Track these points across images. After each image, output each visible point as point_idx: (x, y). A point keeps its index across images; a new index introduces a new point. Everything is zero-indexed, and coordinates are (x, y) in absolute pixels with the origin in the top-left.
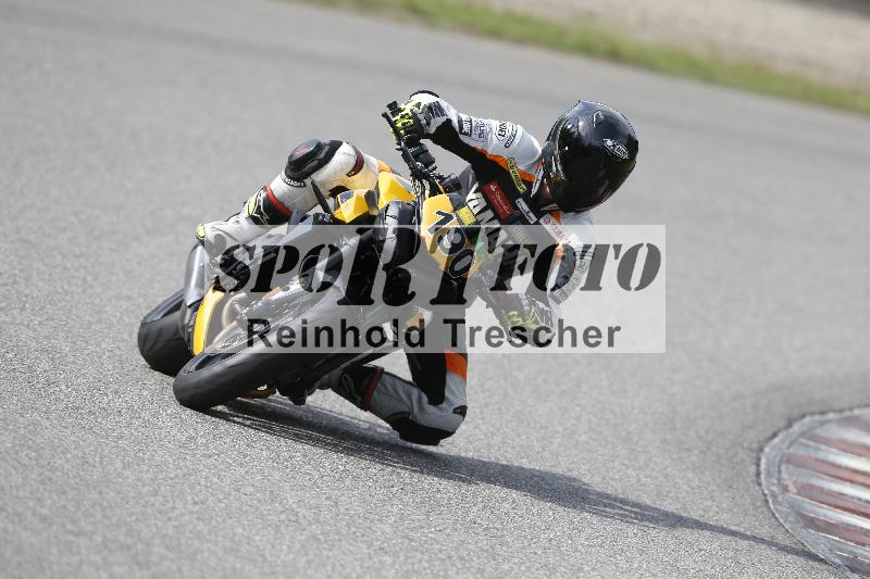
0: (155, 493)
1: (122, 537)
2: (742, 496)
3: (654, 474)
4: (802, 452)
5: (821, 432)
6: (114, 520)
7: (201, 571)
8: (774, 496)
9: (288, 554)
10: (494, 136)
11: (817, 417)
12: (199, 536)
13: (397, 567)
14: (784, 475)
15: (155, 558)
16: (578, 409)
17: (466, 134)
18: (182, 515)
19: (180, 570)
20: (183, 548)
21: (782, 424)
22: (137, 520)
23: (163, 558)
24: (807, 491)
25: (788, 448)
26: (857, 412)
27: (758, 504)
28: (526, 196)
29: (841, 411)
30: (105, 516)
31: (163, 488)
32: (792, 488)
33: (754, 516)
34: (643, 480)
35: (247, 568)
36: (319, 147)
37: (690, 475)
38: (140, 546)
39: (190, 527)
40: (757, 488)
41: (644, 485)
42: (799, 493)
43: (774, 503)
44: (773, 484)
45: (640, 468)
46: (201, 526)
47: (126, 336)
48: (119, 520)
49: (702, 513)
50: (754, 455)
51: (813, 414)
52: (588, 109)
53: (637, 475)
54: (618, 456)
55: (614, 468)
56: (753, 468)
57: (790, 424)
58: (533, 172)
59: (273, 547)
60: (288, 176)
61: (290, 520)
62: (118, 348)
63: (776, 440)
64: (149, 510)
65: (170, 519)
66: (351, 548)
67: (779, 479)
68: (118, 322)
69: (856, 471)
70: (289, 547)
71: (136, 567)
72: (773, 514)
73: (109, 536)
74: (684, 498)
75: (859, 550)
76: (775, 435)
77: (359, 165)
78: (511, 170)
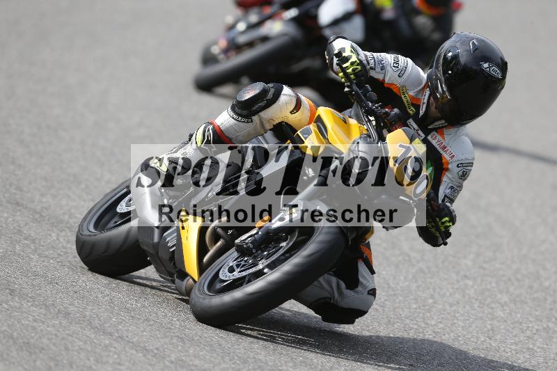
10: (390, 68)
17: (371, 68)
28: (413, 115)
36: (266, 89)
58: (420, 96)
60: (236, 113)
77: (299, 104)
78: (403, 96)
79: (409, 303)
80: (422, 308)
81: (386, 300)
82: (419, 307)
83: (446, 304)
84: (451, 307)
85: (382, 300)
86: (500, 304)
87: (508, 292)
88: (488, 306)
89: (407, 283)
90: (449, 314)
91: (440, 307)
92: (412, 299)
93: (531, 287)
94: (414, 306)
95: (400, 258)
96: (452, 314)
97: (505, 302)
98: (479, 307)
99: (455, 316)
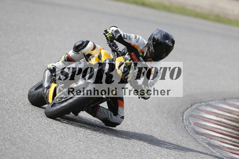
0: (18, 125)
1: (8, 137)
2: (178, 126)
3: (155, 120)
4: (195, 114)
5: (201, 108)
6: (6, 132)
7: (30, 146)
8: (187, 126)
9: (54, 142)
10: (133, 39)
11: (199, 104)
12: (29, 137)
13: (84, 145)
14: (190, 120)
15: (17, 143)
16: (133, 102)
17: (125, 39)
18: (25, 131)
19: (24, 146)
20: (25, 140)
21: (190, 106)
22: (13, 132)
23: (20, 143)
24: (197, 124)
25: (191, 112)
26: (210, 103)
27: (183, 128)
28: (142, 56)
29: (205, 102)
30: (4, 131)
31: (19, 123)
32: (192, 124)
33: (182, 131)
34: (151, 121)
35: (43, 146)
36: (83, 42)
37: (164, 120)
38: (13, 140)
39: (27, 134)
40: (183, 123)
41: (152, 123)
42: (194, 125)
43: (188, 127)
44: (187, 122)
45: (151, 118)
46: (30, 134)
47: (9, 82)
48: (8, 132)
49: (168, 130)
50: (182, 114)
51: (198, 103)
52: (160, 31)
53: (150, 120)
54: (145, 115)
55: (143, 118)
56: (181, 118)
57: (191, 106)
58: (144, 49)
59: (50, 139)
60: (74, 51)
61: (54, 132)
62: (7, 85)
63: (188, 110)
64: (16, 130)
65: (21, 132)
66: (71, 140)
67: (189, 121)
68: (7, 78)
69: (210, 119)
70: (54, 140)
71: (12, 145)
72: (187, 131)
73: (5, 137)
74: (163, 126)
75: (211, 141)
76: (187, 109)
77: (95, 48)
78: (138, 49)
79: (56, 151)
80: (61, 153)
81: (46, 149)
82: (60, 153)
83: (71, 152)
84: (73, 153)
85: (45, 149)
86: (94, 152)
87: (97, 148)
88: (89, 153)
89: (55, 142)
90: (72, 156)
91: (69, 153)
92: (57, 149)
93: (107, 146)
94: (58, 152)
95: (52, 132)
96: (74, 156)
97: (96, 152)
98: (85, 154)
99: (75, 157)
